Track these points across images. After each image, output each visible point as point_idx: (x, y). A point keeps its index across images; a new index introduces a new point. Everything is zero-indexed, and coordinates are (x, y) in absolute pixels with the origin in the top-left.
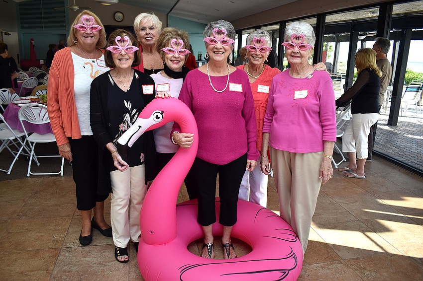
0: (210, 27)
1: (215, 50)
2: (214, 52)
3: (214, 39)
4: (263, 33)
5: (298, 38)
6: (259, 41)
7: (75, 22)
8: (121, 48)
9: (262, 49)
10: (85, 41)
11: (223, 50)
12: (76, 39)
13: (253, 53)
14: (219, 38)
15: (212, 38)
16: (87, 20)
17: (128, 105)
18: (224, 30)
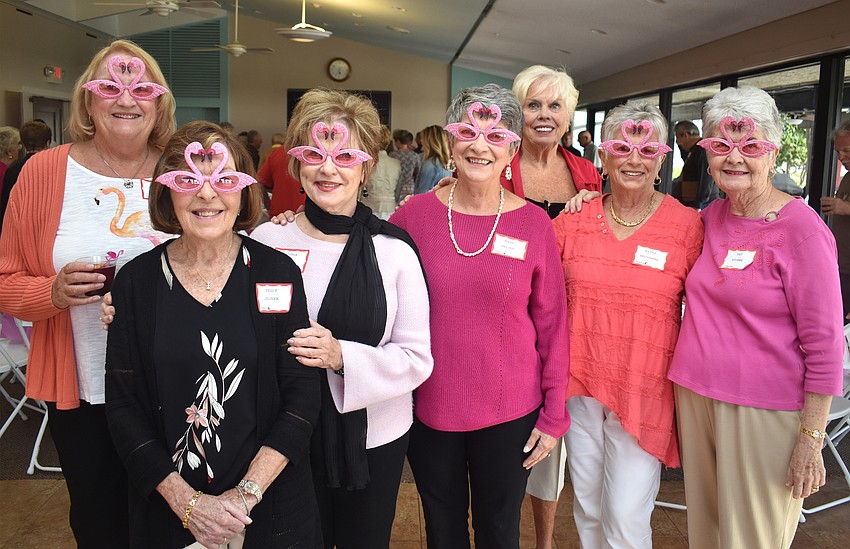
0: (464, 99)
1: (471, 154)
2: (468, 159)
3: (471, 127)
4: (644, 109)
5: (737, 127)
6: (637, 130)
7: (89, 72)
8: (199, 178)
9: (646, 150)
10: (116, 129)
11: (489, 156)
12: (91, 122)
13: (623, 160)
14: (481, 125)
15: (464, 125)
16: (124, 68)
17: (211, 347)
18: (495, 108)
